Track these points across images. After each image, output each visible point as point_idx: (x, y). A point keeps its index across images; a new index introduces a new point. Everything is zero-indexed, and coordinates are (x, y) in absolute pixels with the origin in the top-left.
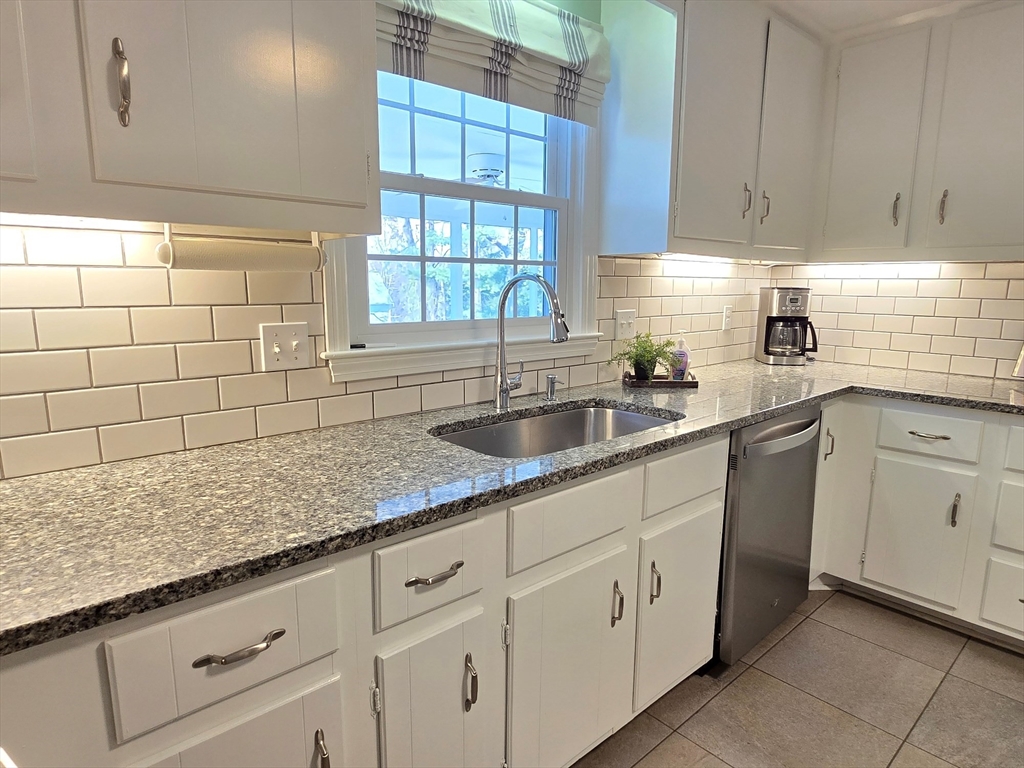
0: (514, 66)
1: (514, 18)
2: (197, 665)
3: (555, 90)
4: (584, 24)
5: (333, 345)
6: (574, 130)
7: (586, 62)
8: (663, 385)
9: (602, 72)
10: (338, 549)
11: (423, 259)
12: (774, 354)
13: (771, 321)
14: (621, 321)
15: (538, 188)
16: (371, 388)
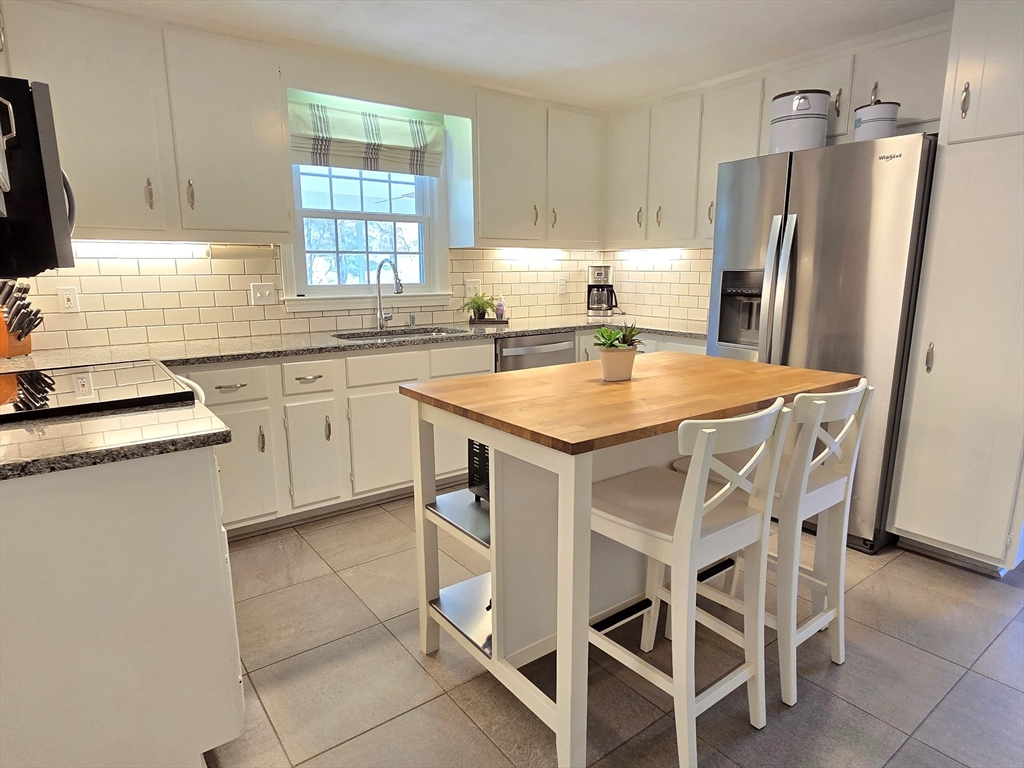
0: (380, 153)
1: (379, 130)
2: (217, 388)
3: (409, 161)
4: (427, 124)
5: (287, 294)
6: (431, 182)
7: (426, 146)
8: (492, 322)
9: (439, 149)
10: (264, 357)
11: (337, 252)
12: (592, 309)
13: (590, 288)
14: (468, 286)
15: (412, 211)
16: (307, 315)
